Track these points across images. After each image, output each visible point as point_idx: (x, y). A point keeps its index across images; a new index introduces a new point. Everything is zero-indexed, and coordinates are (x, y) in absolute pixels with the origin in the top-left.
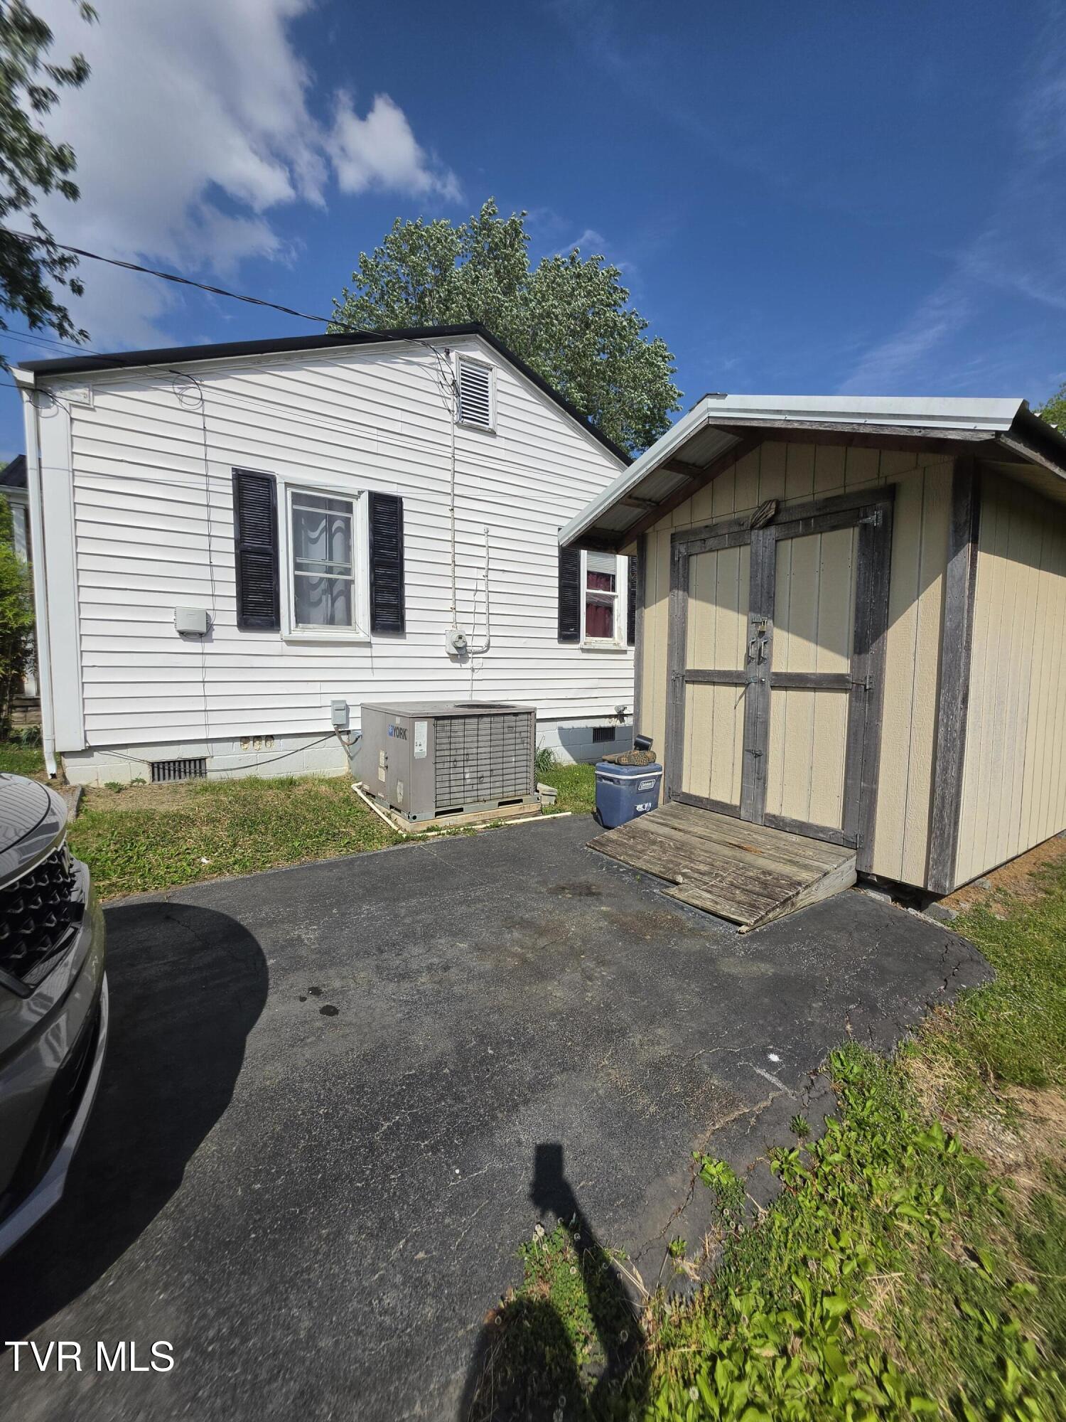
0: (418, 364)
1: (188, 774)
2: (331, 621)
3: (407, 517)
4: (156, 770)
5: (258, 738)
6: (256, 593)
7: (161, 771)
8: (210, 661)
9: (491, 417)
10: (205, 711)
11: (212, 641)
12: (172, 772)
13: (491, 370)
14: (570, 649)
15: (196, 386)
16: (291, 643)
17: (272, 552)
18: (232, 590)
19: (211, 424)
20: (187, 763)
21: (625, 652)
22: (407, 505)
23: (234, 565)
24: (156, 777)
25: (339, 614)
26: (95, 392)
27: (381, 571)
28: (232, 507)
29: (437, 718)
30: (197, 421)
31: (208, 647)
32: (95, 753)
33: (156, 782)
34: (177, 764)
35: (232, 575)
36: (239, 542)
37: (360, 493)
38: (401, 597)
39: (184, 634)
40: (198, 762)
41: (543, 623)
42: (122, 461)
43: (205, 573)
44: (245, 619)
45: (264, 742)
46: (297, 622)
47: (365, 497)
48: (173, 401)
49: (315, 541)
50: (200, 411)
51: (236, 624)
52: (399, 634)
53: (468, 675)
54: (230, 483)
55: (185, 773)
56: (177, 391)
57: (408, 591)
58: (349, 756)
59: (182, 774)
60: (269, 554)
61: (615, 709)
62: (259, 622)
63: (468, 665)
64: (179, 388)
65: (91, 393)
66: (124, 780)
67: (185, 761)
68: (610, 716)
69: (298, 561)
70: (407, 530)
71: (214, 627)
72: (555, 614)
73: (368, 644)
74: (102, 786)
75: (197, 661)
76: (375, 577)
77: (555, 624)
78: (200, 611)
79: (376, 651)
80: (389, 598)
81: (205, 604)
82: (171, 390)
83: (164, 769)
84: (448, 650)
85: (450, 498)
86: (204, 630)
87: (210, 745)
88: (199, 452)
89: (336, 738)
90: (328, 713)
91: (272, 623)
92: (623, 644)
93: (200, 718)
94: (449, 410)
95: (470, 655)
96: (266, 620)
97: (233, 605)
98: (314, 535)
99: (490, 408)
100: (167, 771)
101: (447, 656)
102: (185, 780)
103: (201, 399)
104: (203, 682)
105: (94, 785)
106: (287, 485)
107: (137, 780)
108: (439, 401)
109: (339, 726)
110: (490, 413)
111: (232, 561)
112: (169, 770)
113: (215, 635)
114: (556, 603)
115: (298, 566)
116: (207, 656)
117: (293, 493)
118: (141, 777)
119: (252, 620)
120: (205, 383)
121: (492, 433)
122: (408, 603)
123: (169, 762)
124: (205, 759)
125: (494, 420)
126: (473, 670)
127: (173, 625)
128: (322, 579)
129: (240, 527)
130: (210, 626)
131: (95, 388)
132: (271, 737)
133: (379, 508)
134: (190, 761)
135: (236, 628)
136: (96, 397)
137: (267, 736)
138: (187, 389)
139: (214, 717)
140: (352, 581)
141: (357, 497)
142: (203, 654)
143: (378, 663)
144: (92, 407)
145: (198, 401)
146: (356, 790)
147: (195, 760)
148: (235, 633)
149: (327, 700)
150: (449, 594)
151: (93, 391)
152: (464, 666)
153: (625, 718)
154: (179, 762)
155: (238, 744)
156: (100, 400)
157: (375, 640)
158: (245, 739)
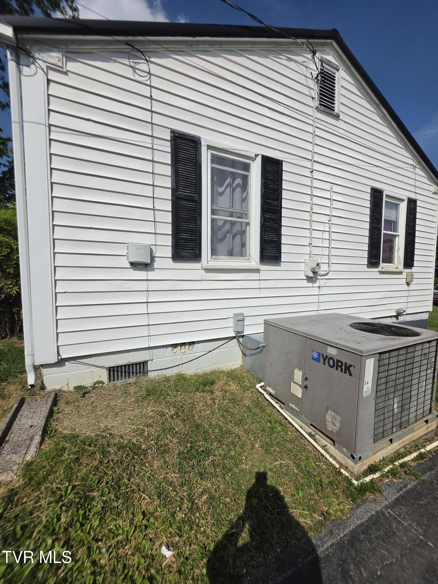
0: (295, 61)
1: (135, 374)
2: (231, 254)
3: (285, 176)
4: (112, 372)
5: (184, 344)
6: (185, 232)
7: (116, 373)
8: (153, 286)
9: (336, 106)
10: (148, 325)
11: (153, 270)
12: (123, 374)
13: (338, 70)
14: (374, 272)
15: (146, 62)
16: (208, 270)
17: (198, 199)
18: (168, 229)
19: (156, 94)
20: (134, 366)
21: (401, 273)
22: (285, 167)
23: (170, 210)
24: (112, 378)
25: (237, 249)
26: (68, 59)
27: (268, 216)
28: (170, 163)
29: (380, 354)
30: (146, 91)
31: (151, 275)
32: (67, 363)
33: (112, 382)
34: (127, 367)
35: (168, 218)
36: (174, 191)
37: (257, 156)
38: (279, 235)
39: (135, 265)
40: (142, 365)
41: (359, 254)
42: (88, 120)
43: (149, 215)
44: (177, 252)
45: (188, 346)
46: (212, 254)
47: (259, 159)
48: (128, 72)
49: (222, 194)
50: (148, 83)
51: (171, 256)
52: (276, 263)
53: (316, 291)
54: (169, 144)
55: (133, 373)
56: (132, 64)
57: (284, 231)
58: (243, 353)
59: (131, 374)
60: (195, 201)
61: (396, 311)
62: (187, 254)
63: (317, 284)
64: (133, 62)
65: (64, 58)
66: (88, 383)
67: (133, 365)
68: (391, 317)
69: (214, 208)
70: (285, 185)
71: (156, 259)
72: (366, 247)
73: (258, 271)
74: (72, 389)
75: (143, 286)
76: (264, 221)
77: (366, 254)
78: (146, 246)
79: (262, 275)
80: (272, 236)
81: (149, 240)
82: (128, 63)
83: (118, 372)
84: (306, 274)
85: (310, 163)
86: (148, 261)
87: (151, 351)
88: (146, 116)
89: (235, 340)
90: (231, 323)
91: (196, 257)
92: (401, 267)
93: (144, 332)
94: (313, 98)
95: (319, 277)
96: (192, 253)
97: (168, 241)
98: (221, 190)
99: (336, 99)
100: (120, 373)
101: (306, 278)
102: (132, 380)
103: (149, 73)
104: (147, 302)
105: (65, 389)
106: (209, 147)
107: (98, 382)
108: (306, 90)
109: (238, 332)
110: (336, 102)
111: (168, 206)
112: (122, 372)
113: (156, 265)
114: (367, 240)
115: (213, 212)
116: (150, 282)
117: (212, 154)
118: (101, 380)
119: (183, 253)
120: (152, 59)
121: (337, 117)
122: (284, 240)
123: (121, 366)
124: (147, 362)
125: (338, 108)
126: (319, 287)
127: (126, 257)
128: (226, 222)
129: (176, 179)
130: (152, 258)
131: (69, 55)
132: (193, 343)
133: (269, 168)
134: (136, 364)
135: (171, 259)
136: (68, 63)
137: (190, 342)
138: (139, 63)
139: (154, 331)
140: (248, 224)
141: (253, 159)
142: (147, 280)
143: (263, 284)
144: (65, 70)
145: (146, 74)
146: (260, 389)
147: (140, 363)
148: (170, 263)
149: (230, 313)
150: (307, 233)
151: (66, 57)
152: (314, 285)
153: (399, 317)
154: (129, 365)
155: (170, 349)
156: (71, 66)
157: (263, 267)
158: (175, 346)
